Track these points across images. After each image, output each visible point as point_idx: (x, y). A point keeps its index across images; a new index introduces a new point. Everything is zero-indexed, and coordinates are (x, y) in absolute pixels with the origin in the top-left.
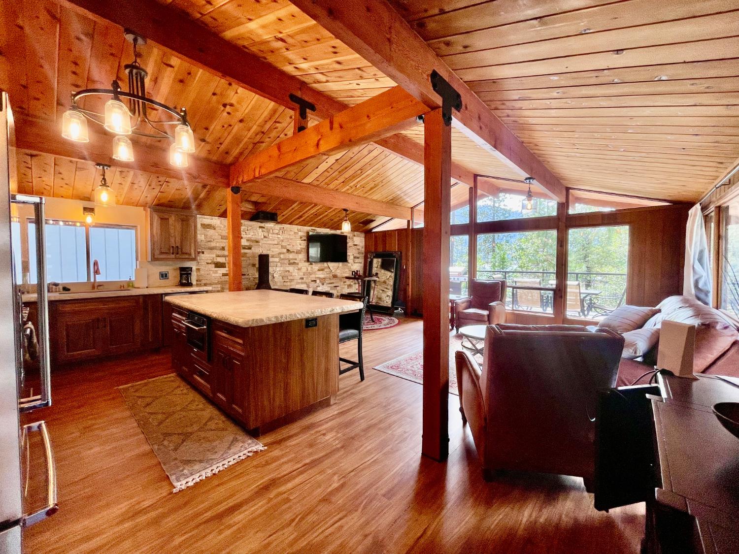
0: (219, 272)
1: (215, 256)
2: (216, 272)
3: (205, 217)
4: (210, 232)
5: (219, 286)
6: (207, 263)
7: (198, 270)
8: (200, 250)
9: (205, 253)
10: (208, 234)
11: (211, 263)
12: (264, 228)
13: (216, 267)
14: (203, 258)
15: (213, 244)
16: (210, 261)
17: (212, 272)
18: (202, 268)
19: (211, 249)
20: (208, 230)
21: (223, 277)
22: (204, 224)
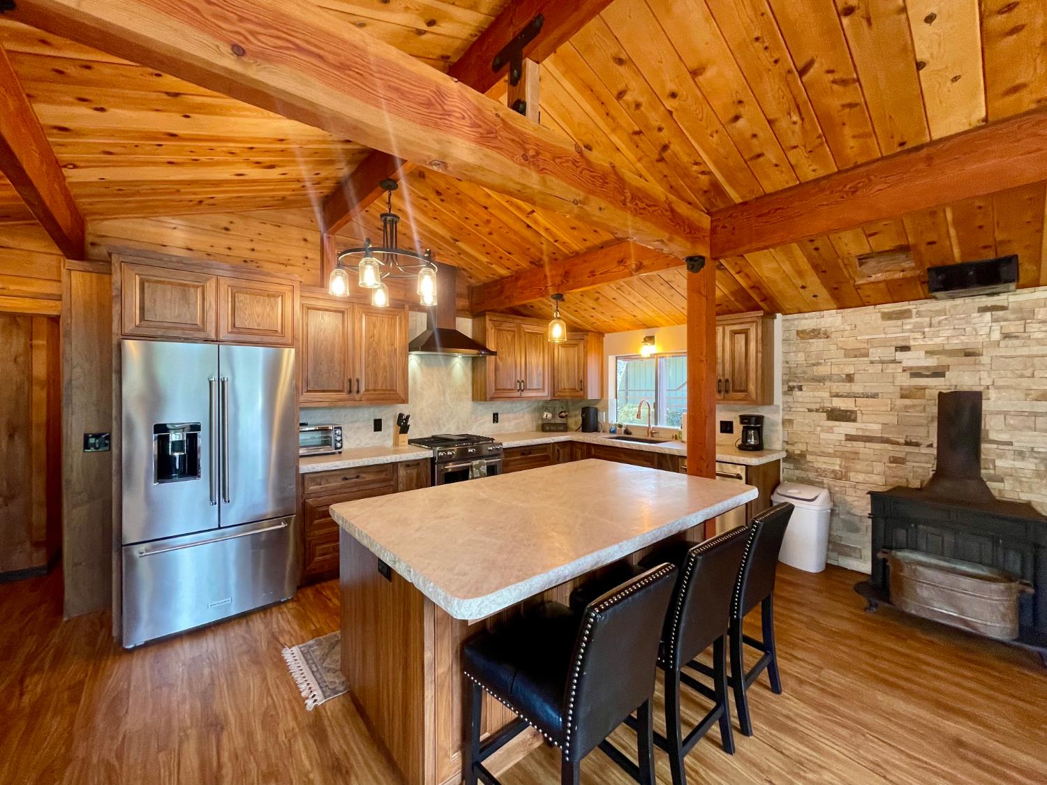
0: (836, 430)
1: (827, 395)
2: (830, 430)
3: (807, 315)
4: (817, 344)
5: (838, 461)
6: (810, 410)
7: (787, 422)
8: (795, 384)
9: (804, 388)
10: (813, 349)
11: (817, 411)
12: (1003, 308)
13: (828, 419)
14: (801, 400)
15: (822, 370)
16: (814, 407)
17: (819, 429)
18: (798, 419)
19: (821, 380)
20: (811, 341)
21: (849, 444)
22: (803, 332)
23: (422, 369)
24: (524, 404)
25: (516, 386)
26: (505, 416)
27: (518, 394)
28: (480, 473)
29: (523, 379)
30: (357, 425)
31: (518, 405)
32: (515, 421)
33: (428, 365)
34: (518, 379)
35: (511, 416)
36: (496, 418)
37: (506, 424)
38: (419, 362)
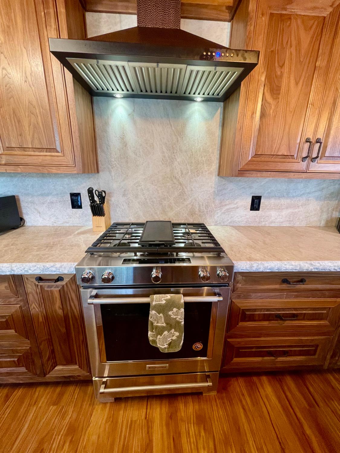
23: (134, 122)
24: (312, 185)
25: (300, 150)
26: (273, 201)
27: (303, 165)
28: (168, 319)
29: (320, 135)
30: (49, 199)
31: (301, 186)
32: (290, 211)
33: (145, 116)
34: (310, 135)
35: (284, 202)
36: (256, 203)
37: (273, 214)
38: (131, 111)
